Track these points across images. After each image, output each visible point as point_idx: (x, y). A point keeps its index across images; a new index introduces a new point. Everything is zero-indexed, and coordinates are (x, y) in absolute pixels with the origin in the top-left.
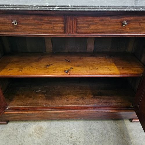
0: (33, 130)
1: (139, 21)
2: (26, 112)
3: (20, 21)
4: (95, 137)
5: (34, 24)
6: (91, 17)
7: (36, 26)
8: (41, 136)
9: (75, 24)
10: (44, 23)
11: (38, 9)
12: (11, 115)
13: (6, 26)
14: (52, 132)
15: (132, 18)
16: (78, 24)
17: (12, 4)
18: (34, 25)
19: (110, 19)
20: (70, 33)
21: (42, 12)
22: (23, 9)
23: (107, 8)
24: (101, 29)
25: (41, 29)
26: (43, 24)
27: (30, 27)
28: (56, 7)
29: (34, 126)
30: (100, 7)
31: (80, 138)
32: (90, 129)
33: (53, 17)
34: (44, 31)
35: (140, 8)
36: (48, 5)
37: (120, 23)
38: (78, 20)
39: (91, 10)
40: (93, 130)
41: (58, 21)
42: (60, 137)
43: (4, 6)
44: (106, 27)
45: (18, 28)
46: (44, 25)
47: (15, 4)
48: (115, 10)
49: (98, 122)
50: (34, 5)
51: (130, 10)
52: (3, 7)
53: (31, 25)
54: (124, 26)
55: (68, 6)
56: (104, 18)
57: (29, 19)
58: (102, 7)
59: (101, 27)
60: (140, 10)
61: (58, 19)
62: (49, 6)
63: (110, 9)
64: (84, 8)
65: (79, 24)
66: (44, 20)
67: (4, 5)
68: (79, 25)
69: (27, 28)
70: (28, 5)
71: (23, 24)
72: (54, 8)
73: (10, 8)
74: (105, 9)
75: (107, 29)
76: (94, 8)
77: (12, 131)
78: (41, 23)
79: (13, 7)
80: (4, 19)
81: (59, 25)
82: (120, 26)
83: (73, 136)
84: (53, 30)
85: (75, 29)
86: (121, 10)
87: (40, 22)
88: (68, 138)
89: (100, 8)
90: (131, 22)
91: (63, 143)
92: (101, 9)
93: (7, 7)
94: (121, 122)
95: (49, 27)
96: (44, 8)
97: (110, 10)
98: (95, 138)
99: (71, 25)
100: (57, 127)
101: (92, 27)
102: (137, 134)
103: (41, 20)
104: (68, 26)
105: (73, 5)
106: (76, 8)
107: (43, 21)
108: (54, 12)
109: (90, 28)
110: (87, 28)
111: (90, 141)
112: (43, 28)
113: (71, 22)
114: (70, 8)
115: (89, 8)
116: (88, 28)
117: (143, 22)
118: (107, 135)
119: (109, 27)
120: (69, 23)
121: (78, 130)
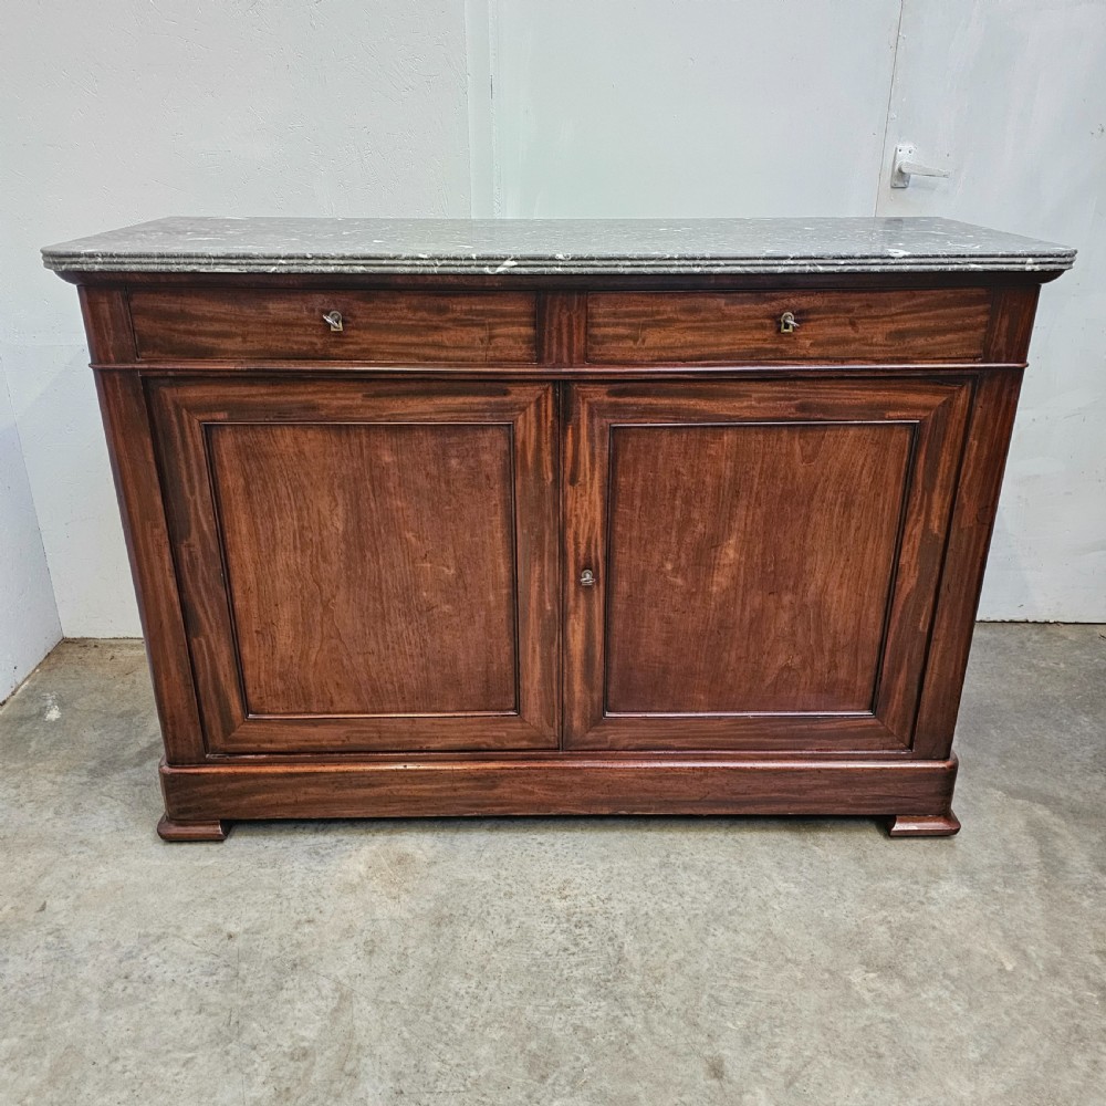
0: (362, 868)
1: (850, 311)
2: (333, 768)
3: (355, 317)
4: (687, 898)
5: (412, 325)
6: (646, 299)
7: (419, 335)
8: (407, 891)
9: (583, 324)
10: (455, 320)
11: (436, 270)
12: (251, 782)
13: (298, 335)
14: (460, 877)
15: (817, 301)
16: (593, 325)
17: (337, 252)
18: (412, 330)
19: (726, 304)
20: (560, 363)
21: (451, 279)
22: (378, 269)
23: (708, 263)
24: (693, 345)
25: (441, 346)
26: (449, 325)
27: (393, 338)
28: (508, 263)
29: (366, 849)
30: (679, 259)
31: (609, 899)
32: (663, 865)
33: (490, 298)
34: (451, 354)
35: (835, 261)
36: (474, 256)
37: (768, 321)
38: (594, 311)
39: (643, 270)
40: (679, 871)
41: (512, 314)
42: (505, 894)
43: (306, 258)
44: (712, 339)
45: (343, 344)
46: (450, 329)
47: (347, 254)
48: (739, 269)
49: (710, 836)
50: (421, 256)
51: (797, 269)
52: (305, 262)
53: (399, 330)
54: (789, 334)
55: (553, 259)
56: (699, 301)
57: (393, 306)
58: (686, 259)
59: (690, 338)
60: (839, 268)
61: (509, 308)
62: (478, 259)
63: (718, 266)
64: (614, 263)
65: (599, 325)
66: (454, 311)
67: (309, 256)
68: (595, 331)
69: (382, 343)
70: (397, 253)
71: (367, 327)
72: (497, 266)
73: (328, 265)
74: (698, 266)
75: (718, 345)
76: (653, 263)
77: (254, 872)
78: (441, 324)
79: (342, 262)
80: (295, 310)
81: (514, 330)
82: (769, 333)
83: (576, 892)
84: (487, 349)
85: (578, 345)
86: (761, 269)
87: (435, 319)
88: (549, 901)
89: (676, 263)
90: (816, 316)
91: (523, 919)
92: (683, 266)
93: (320, 262)
94: (833, 840)
95: (474, 339)
96: (461, 266)
97: (718, 270)
98: (692, 902)
99: (565, 330)
100: (487, 855)
101: (654, 338)
102: (915, 887)
103: (442, 310)
104: (550, 333)
105: (571, 255)
106: (584, 263)
107: (450, 316)
108: (498, 278)
109: (644, 341)
110: (631, 343)
111: (661, 912)
112: (447, 344)
113: (564, 320)
114: (561, 263)
115: (635, 263)
116: (635, 341)
117: (866, 317)
118: (753, 891)
119: (726, 339)
120: (555, 321)
121: (601, 867)
